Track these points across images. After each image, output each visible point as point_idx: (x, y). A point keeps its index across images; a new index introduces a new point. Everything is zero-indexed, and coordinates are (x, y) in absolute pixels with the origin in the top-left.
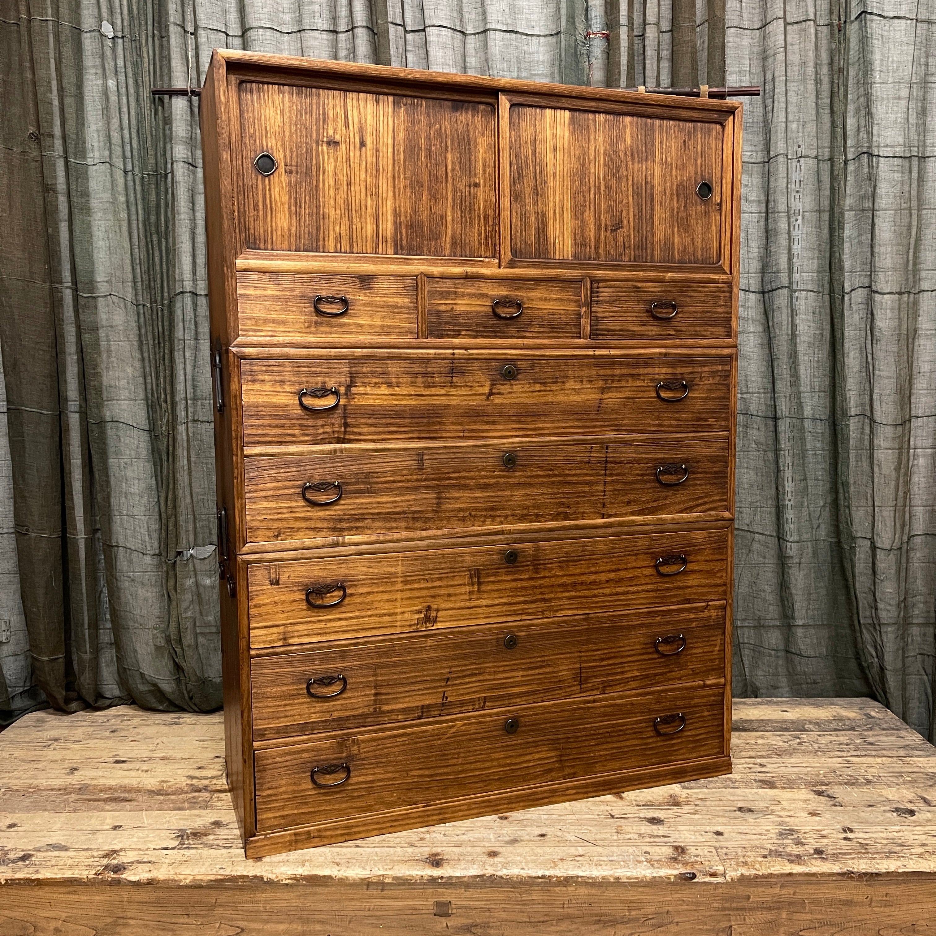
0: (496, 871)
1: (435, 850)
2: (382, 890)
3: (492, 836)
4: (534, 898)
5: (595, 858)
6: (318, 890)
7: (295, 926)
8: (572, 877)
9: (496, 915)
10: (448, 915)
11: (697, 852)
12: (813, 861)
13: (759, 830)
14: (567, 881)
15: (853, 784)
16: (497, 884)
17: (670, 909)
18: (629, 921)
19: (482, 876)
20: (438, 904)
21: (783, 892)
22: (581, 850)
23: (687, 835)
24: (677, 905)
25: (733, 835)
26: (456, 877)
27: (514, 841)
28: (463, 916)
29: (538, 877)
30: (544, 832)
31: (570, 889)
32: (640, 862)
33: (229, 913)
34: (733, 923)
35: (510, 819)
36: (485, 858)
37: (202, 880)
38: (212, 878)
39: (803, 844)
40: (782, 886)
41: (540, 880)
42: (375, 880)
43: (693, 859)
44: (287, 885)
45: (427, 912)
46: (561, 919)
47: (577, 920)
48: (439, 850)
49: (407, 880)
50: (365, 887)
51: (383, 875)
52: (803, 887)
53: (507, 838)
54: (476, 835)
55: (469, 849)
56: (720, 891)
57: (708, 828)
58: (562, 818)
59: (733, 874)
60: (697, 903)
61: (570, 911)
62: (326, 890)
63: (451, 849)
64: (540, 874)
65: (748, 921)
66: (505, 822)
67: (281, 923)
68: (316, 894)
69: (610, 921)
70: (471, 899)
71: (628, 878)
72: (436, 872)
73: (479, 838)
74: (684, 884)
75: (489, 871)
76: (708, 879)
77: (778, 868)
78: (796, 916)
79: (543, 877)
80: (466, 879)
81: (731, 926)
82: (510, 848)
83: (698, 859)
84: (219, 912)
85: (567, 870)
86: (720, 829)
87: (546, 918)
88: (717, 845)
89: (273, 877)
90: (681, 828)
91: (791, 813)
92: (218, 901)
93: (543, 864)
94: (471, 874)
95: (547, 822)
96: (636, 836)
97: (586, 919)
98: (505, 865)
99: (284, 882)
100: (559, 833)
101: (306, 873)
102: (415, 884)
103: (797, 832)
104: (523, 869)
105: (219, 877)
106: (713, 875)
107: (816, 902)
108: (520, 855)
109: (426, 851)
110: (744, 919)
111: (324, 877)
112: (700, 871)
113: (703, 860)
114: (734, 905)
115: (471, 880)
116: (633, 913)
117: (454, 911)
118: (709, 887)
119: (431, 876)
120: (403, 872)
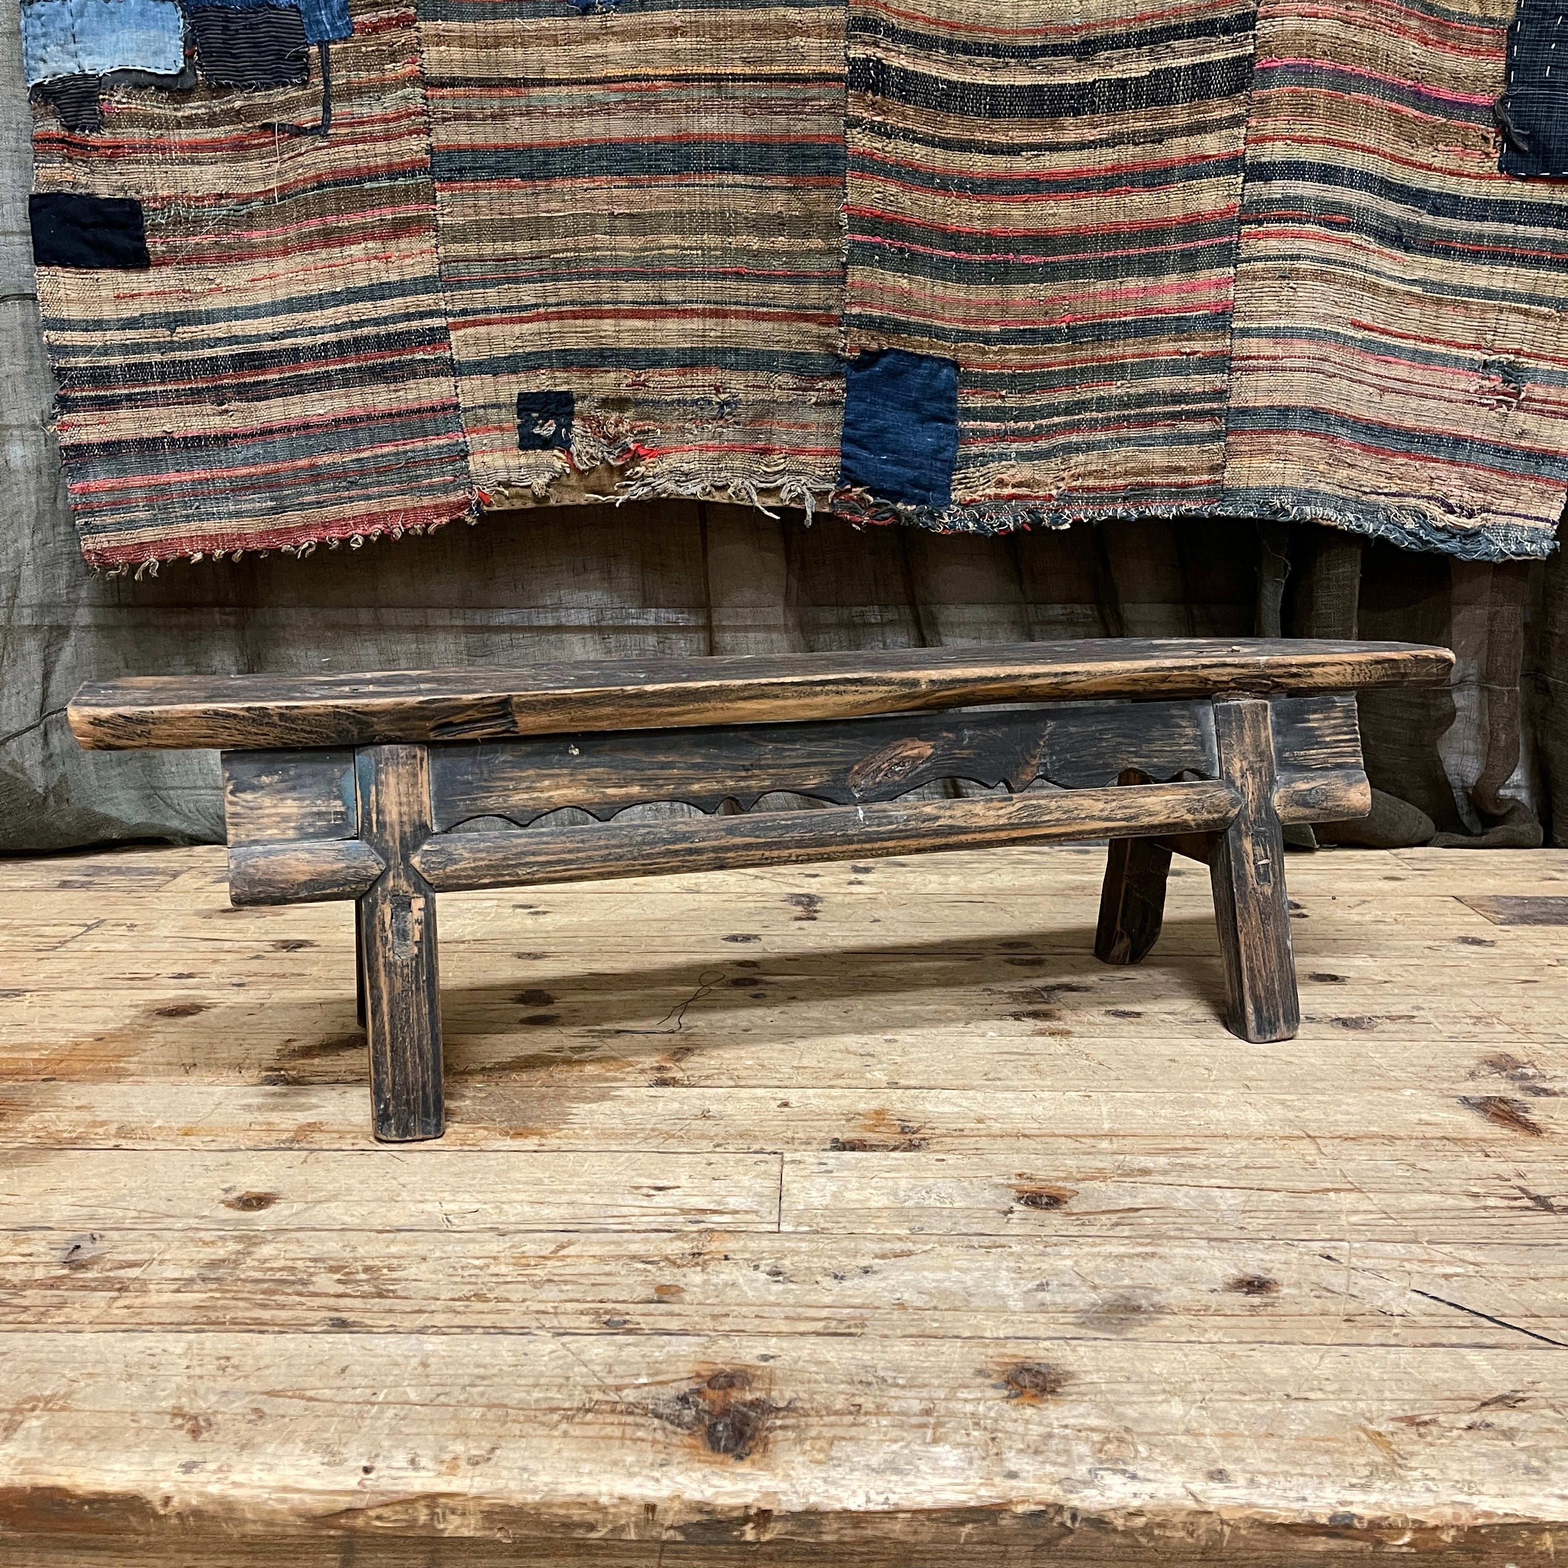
0: (1067, 1484)
1: (725, 1355)
3: (1005, 1284)
16: (1072, 1555)
22: (1487, 1371)
26: (845, 1515)
27: (1123, 1312)
29: (1312, 1529)
30: (1252, 1270)
35: (1074, 1205)
36: (992, 1404)
41: (1321, 1544)
42: (392, 1520)
48: (749, 1353)
49: (568, 1525)
50: (332, 1560)
51: (431, 1499)
53: (1086, 1298)
54: (930, 1279)
58: (1311, 1203)
63: (807, 1347)
66: (1054, 1218)
72: (732, 1485)
73: (945, 1294)
75: (1028, 1485)
80: (897, 1529)
85: (1471, 1487)
93: (1326, 1448)
94: (927, 1502)
95: (1246, 1220)
100: (1337, 1280)
104: (1219, 1475)
108: (1180, 1391)
109: (684, 1360)
111: (102, 1501)
115: (927, 1532)
119: (699, 1507)
120: (543, 1479)
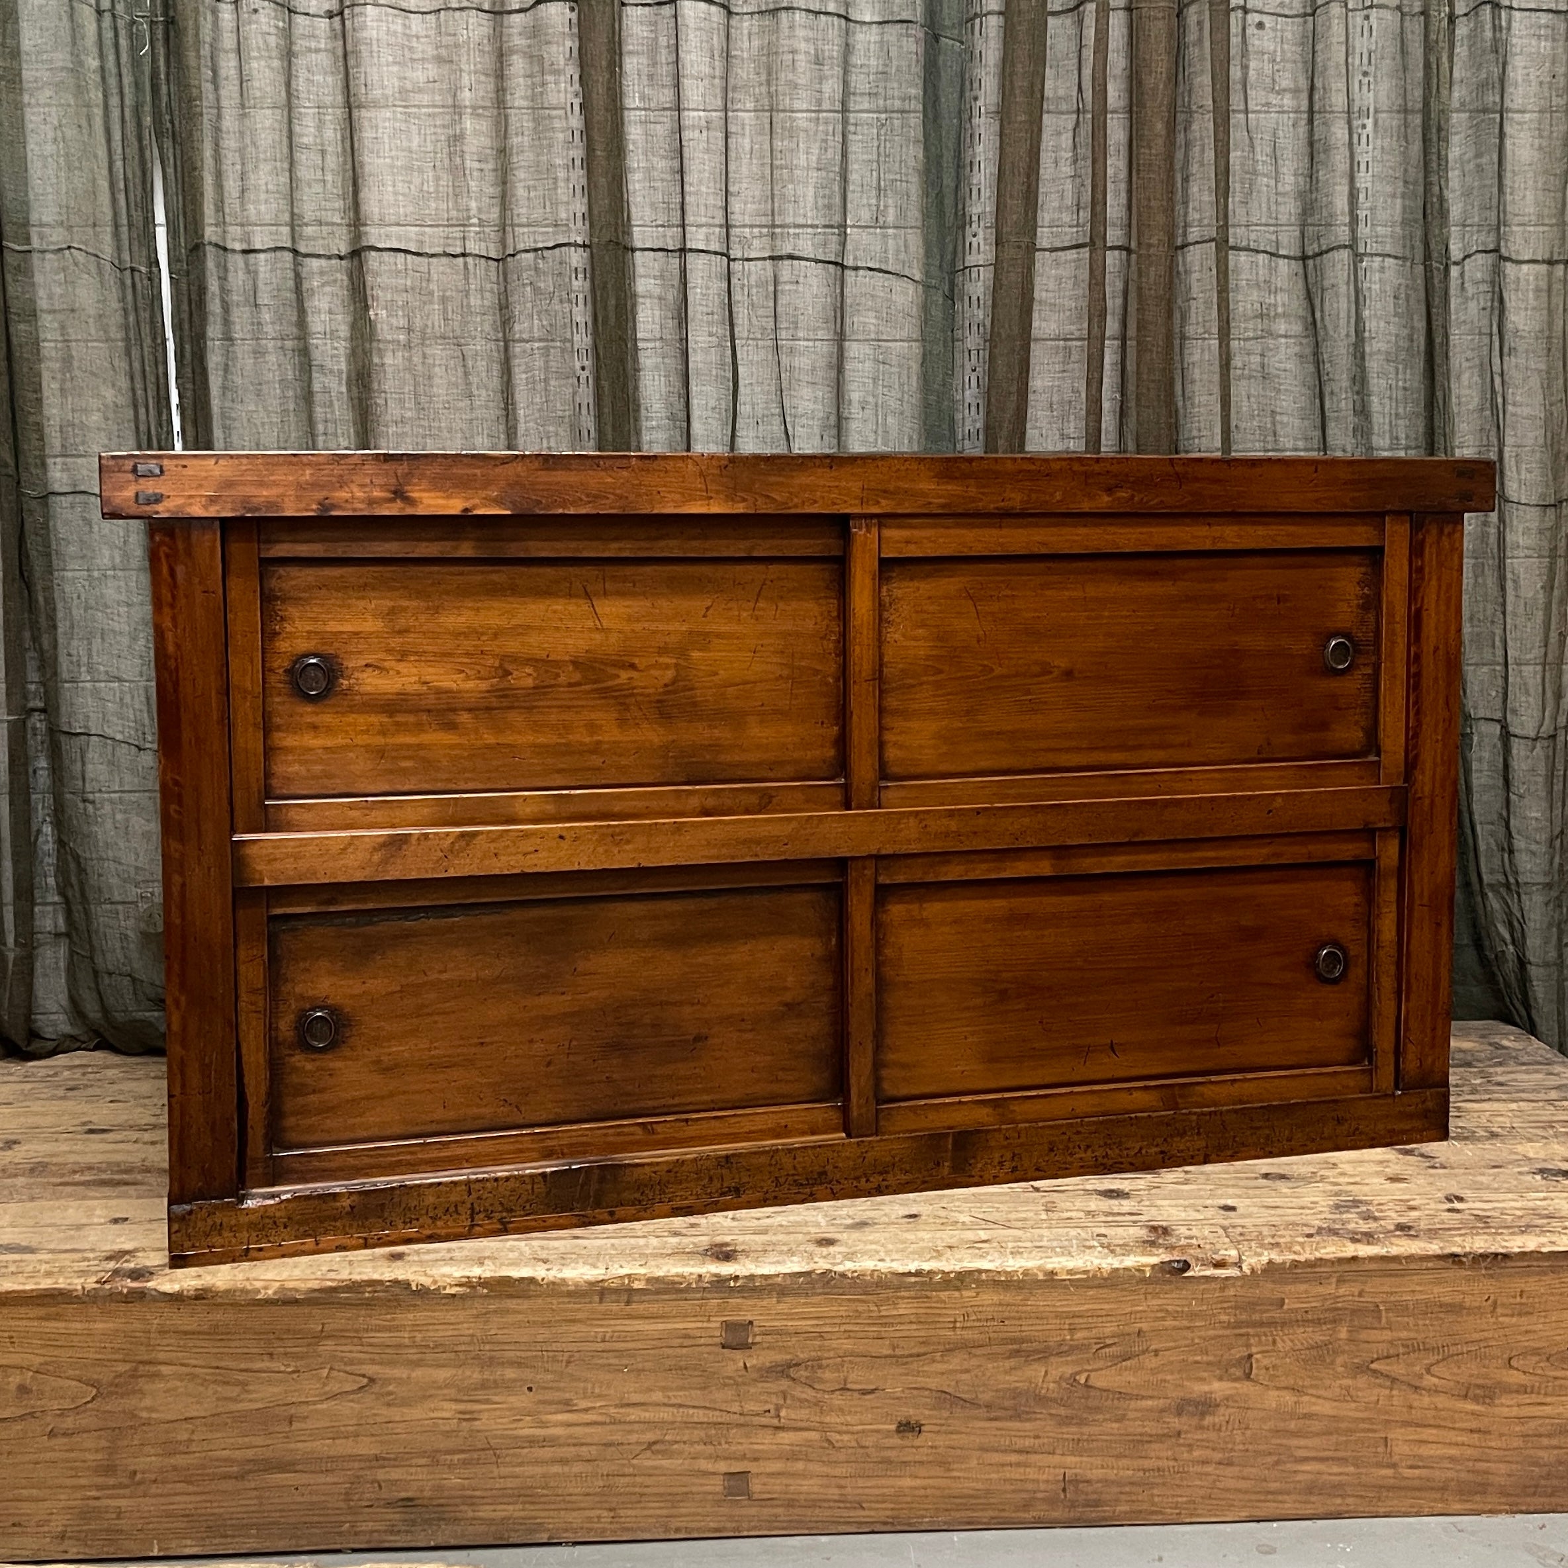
0: (834, 1264)
1: (719, 1239)
2: (628, 1303)
3: (821, 1220)
4: (901, 1312)
5: (1010, 1245)
6: (511, 1304)
7: (468, 1373)
8: (970, 1273)
9: (834, 1344)
10: (745, 1346)
11: (1188, 1233)
12: (1394, 1240)
13: (1297, 1202)
14: (962, 1279)
15: (1466, 1138)
16: (835, 1287)
17: (1144, 1326)
18: (1073, 1349)
19: (808, 1274)
20: (728, 1326)
21: (1341, 1291)
22: (983, 1235)
23: (1173, 1211)
24: (1157, 1319)
25: (1255, 1210)
26: (762, 1276)
27: (862, 1225)
28: (773, 1348)
29: (910, 1274)
30: (914, 1211)
31: (965, 1293)
32: (1090, 1247)
33: (349, 1350)
34: (1254, 1350)
36: (811, 1247)
37: (296, 1290)
38: (315, 1285)
39: (1376, 1219)
40: (1341, 1281)
41: (913, 1279)
42: (615, 1284)
43: (1183, 1242)
44: (454, 1296)
45: (710, 1341)
46: (951, 1349)
47: (978, 1352)
48: (728, 1239)
49: (674, 1283)
50: (597, 1298)
51: (629, 1276)
52: (1377, 1280)
53: (850, 1221)
54: (792, 1218)
55: (781, 1237)
56: (1232, 1292)
57: (1209, 1202)
59: (1255, 1260)
60: (1193, 1315)
61: (968, 1335)
62: (525, 1305)
63: (747, 1237)
64: (913, 1267)
65: (1280, 1345)
67: (443, 1366)
68: (506, 1311)
69: (1039, 1352)
70: (790, 1316)
71: (1070, 1272)
72: (726, 1269)
74: (1170, 1282)
75: (822, 1265)
76: (1210, 1272)
77: (1333, 1249)
78: (1364, 1335)
79: (918, 1273)
80: (779, 1280)
81: (1250, 1356)
82: (855, 1235)
83: (1194, 1241)
84: (328, 1346)
86: (1230, 1202)
87: (922, 1350)
88: (1226, 1223)
89: (426, 1281)
90: (1159, 1202)
91: (1358, 1179)
92: (327, 1328)
93: (919, 1254)
94: (788, 1271)
96: (1082, 1215)
97: (996, 1349)
98: (849, 1256)
99: (448, 1291)
100: (943, 1213)
101: (488, 1274)
102: (688, 1289)
103: (1367, 1203)
104: (881, 1260)
105: (329, 1284)
106: (1219, 1265)
107: (1401, 1309)
108: (874, 1242)
109: (705, 1241)
110: (1274, 1342)
111: (521, 1280)
112: (1197, 1259)
113: (1201, 1243)
114: (1256, 1317)
115: (789, 1281)
116: (1079, 1335)
117: (758, 1339)
118: (1213, 1285)
119: (716, 1275)
120: (665, 1269)
